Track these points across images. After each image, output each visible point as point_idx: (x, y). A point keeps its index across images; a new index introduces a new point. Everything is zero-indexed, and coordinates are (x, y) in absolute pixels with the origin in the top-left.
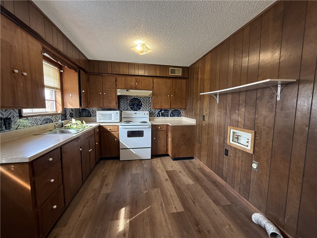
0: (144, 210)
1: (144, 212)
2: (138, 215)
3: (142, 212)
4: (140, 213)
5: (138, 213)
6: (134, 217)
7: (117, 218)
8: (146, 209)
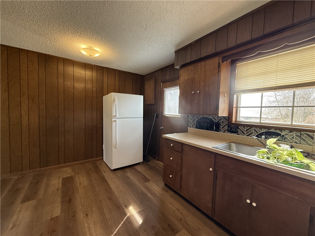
0: (116, 230)
1: (116, 229)
2: (122, 223)
3: (118, 228)
4: (120, 225)
5: (122, 225)
6: (125, 219)
7: (140, 213)
8: (115, 232)
